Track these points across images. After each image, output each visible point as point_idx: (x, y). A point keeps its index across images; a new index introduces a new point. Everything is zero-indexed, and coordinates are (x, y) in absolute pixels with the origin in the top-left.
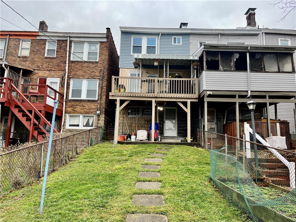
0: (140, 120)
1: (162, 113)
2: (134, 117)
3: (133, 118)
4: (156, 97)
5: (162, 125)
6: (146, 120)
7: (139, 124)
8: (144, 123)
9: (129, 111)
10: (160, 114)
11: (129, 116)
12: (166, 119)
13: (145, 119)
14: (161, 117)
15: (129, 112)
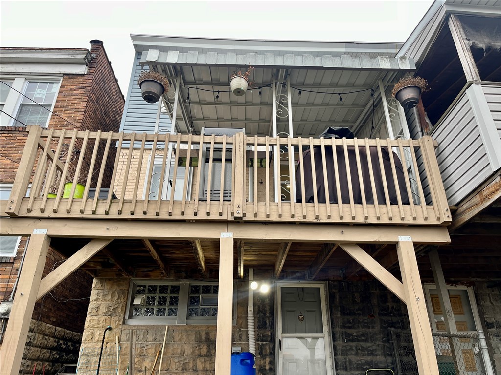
0: (177, 338)
1: (268, 308)
2: (152, 327)
3: (147, 329)
4: (238, 221)
5: (268, 360)
6: (203, 338)
7: (174, 356)
8: (193, 352)
9: (137, 302)
10: (259, 311)
11: (132, 322)
12: (284, 332)
13: (198, 333)
14: (265, 323)
15: (135, 302)
